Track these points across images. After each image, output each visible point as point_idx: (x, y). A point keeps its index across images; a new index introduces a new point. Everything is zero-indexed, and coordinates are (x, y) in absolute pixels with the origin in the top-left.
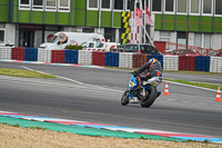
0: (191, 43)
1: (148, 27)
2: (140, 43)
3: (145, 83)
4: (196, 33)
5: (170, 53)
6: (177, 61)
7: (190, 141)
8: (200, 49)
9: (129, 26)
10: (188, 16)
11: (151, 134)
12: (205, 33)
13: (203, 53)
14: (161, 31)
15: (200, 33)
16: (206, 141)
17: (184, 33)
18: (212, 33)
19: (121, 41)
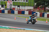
0: (21, 8)
1: (11, 5)
2: (9, 8)
3: (33, 19)
4: (22, 6)
5: (16, 10)
6: (17, 12)
7: (20, 29)
8: (23, 9)
9: (7, 4)
10: (20, 2)
11: (12, 28)
12: (24, 6)
13: (23, 10)
14: (14, 5)
15: (23, 6)
16: (24, 29)
17: (19, 6)
18: (25, 6)
19: (5, 8)
